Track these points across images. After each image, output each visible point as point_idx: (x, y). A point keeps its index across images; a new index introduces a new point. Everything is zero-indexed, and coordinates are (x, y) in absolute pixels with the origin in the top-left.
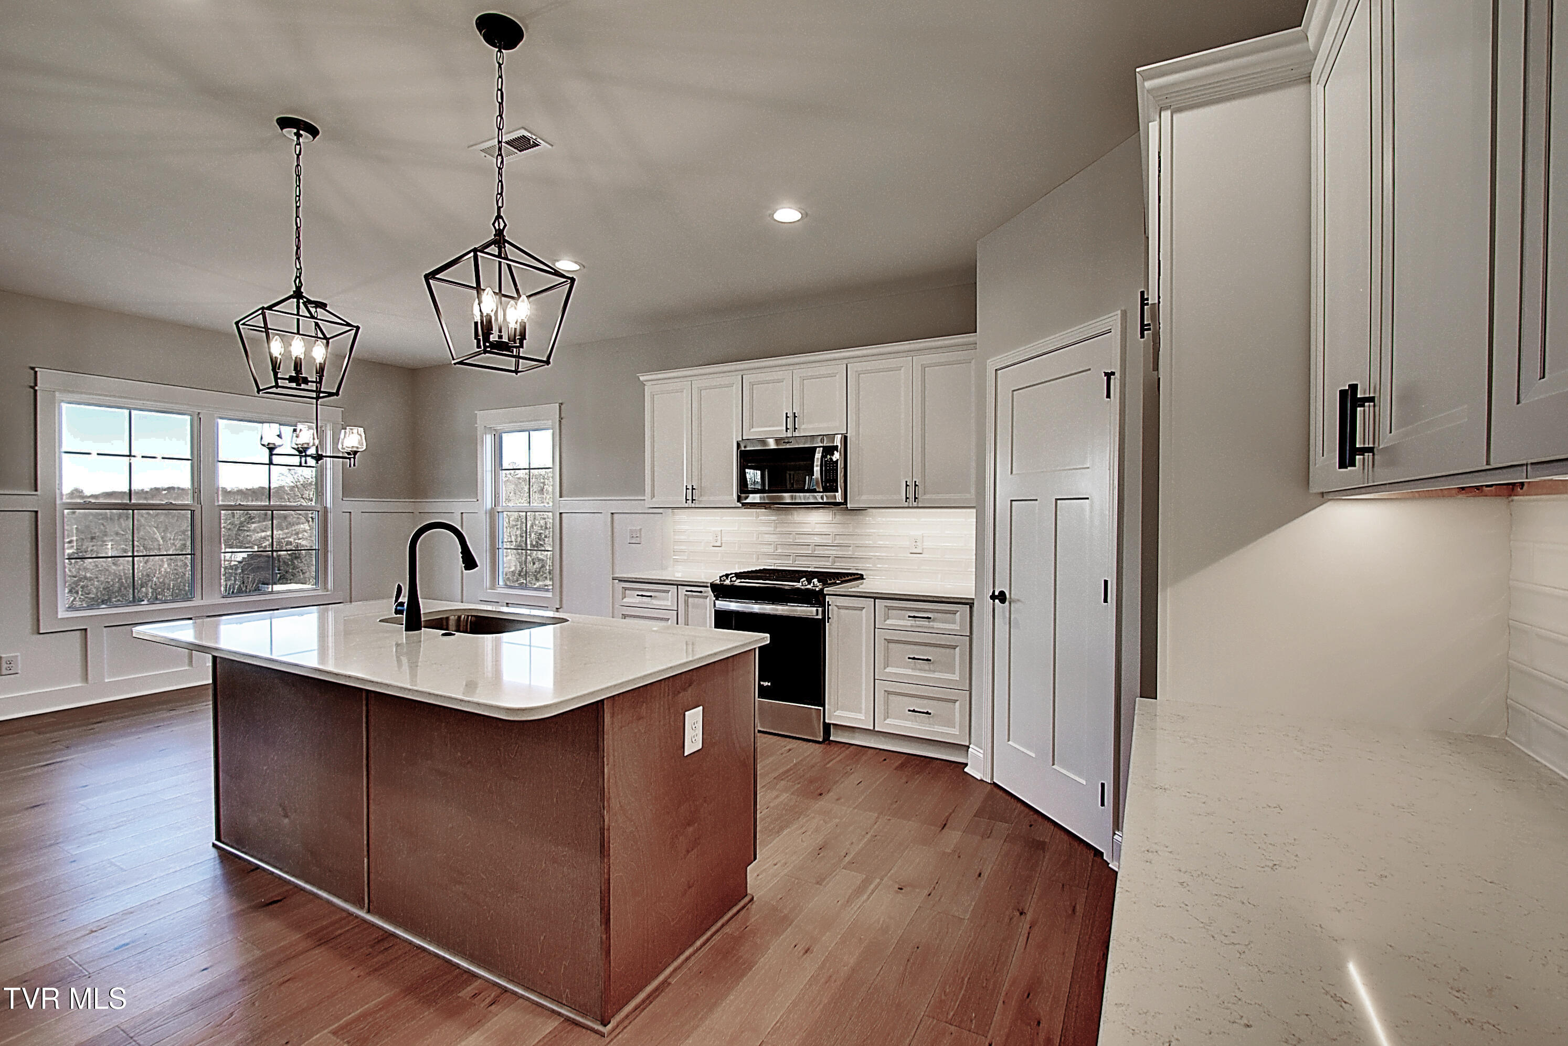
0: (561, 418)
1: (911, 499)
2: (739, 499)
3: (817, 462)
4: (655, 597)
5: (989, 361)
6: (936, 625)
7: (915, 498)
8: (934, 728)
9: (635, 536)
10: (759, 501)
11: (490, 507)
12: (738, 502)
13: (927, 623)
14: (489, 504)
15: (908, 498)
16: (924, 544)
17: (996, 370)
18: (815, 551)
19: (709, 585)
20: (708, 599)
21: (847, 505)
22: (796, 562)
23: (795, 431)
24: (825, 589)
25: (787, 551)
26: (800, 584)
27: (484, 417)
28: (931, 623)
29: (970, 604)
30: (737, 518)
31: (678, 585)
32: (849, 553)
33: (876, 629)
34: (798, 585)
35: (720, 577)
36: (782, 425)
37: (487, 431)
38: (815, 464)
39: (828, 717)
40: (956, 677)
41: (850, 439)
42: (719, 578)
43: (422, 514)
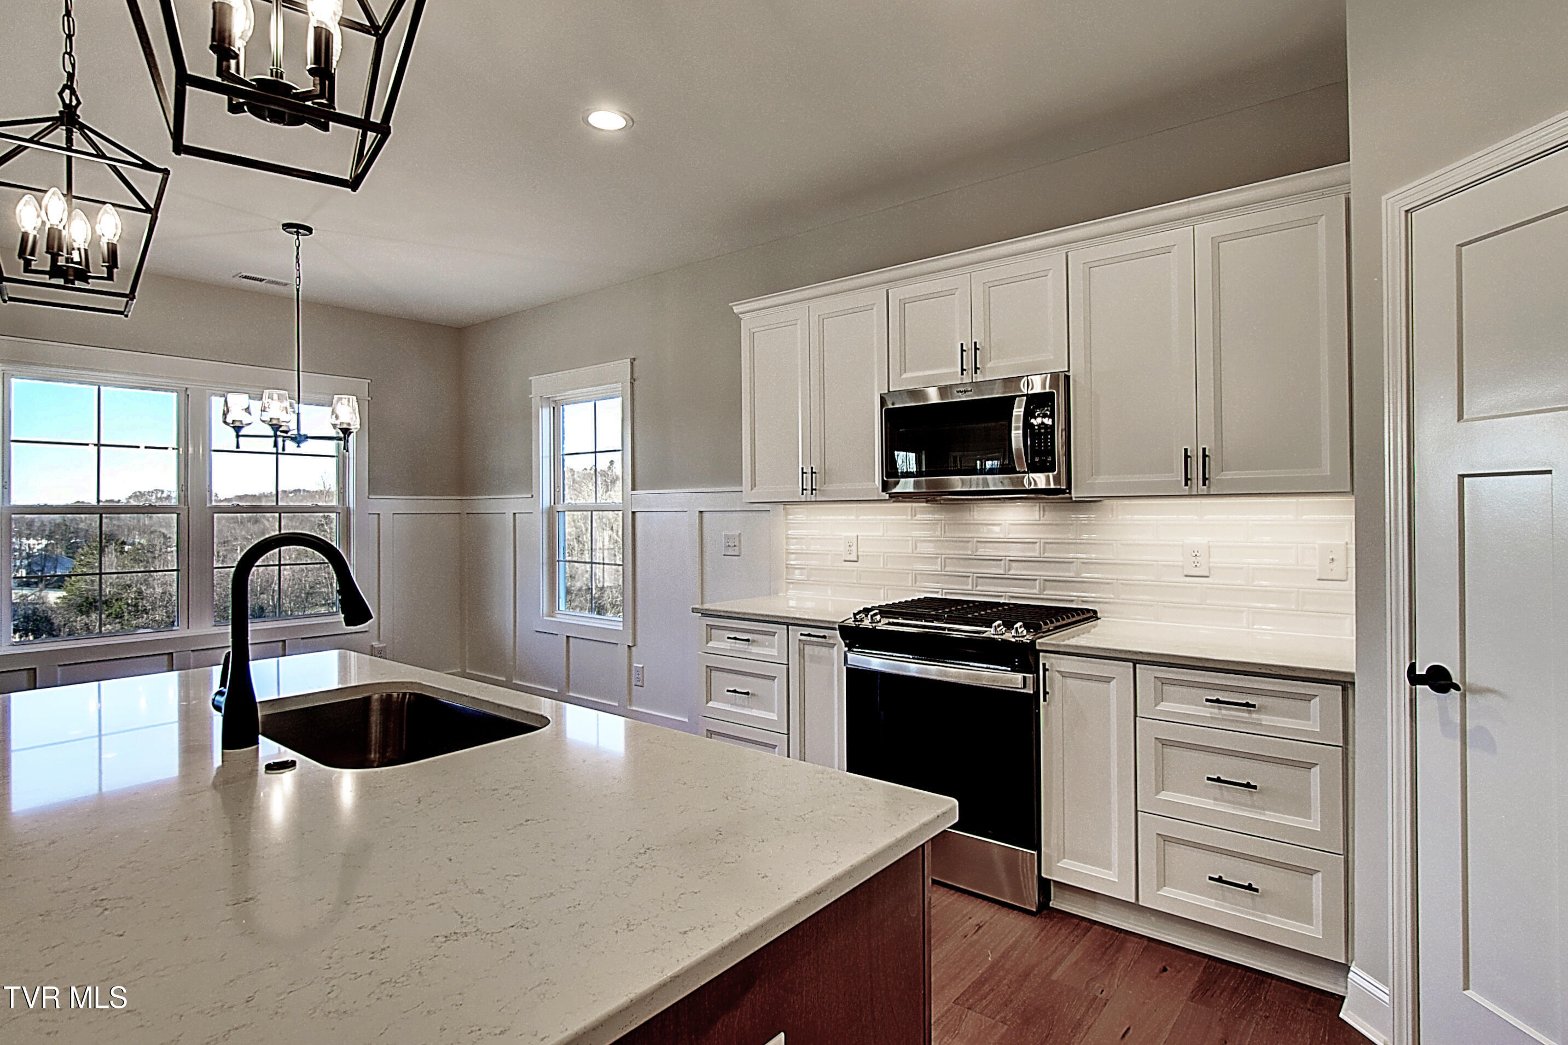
0: (633, 380)
1: (1195, 481)
2: (885, 487)
3: (1017, 421)
4: (754, 641)
5: (1387, 196)
6: (1266, 719)
7: (1205, 479)
8: (1265, 918)
9: (732, 544)
10: (912, 490)
11: (549, 505)
12: (883, 491)
13: (1246, 715)
14: (545, 499)
15: (1189, 479)
16: (1211, 560)
17: (1407, 211)
18: (1009, 570)
19: (837, 627)
20: (836, 648)
21: (1070, 493)
22: (979, 588)
23: (976, 373)
24: (1038, 641)
25: (962, 570)
26: (992, 630)
27: (539, 384)
28: (1254, 716)
29: (1345, 683)
30: (883, 517)
31: (788, 625)
32: (1069, 574)
33: (1138, 718)
34: (990, 632)
35: (855, 615)
36: (953, 364)
37: (544, 404)
38: (1013, 425)
39: (1045, 869)
40: (1313, 823)
41: (1075, 381)
42: (852, 616)
43: (471, 515)
